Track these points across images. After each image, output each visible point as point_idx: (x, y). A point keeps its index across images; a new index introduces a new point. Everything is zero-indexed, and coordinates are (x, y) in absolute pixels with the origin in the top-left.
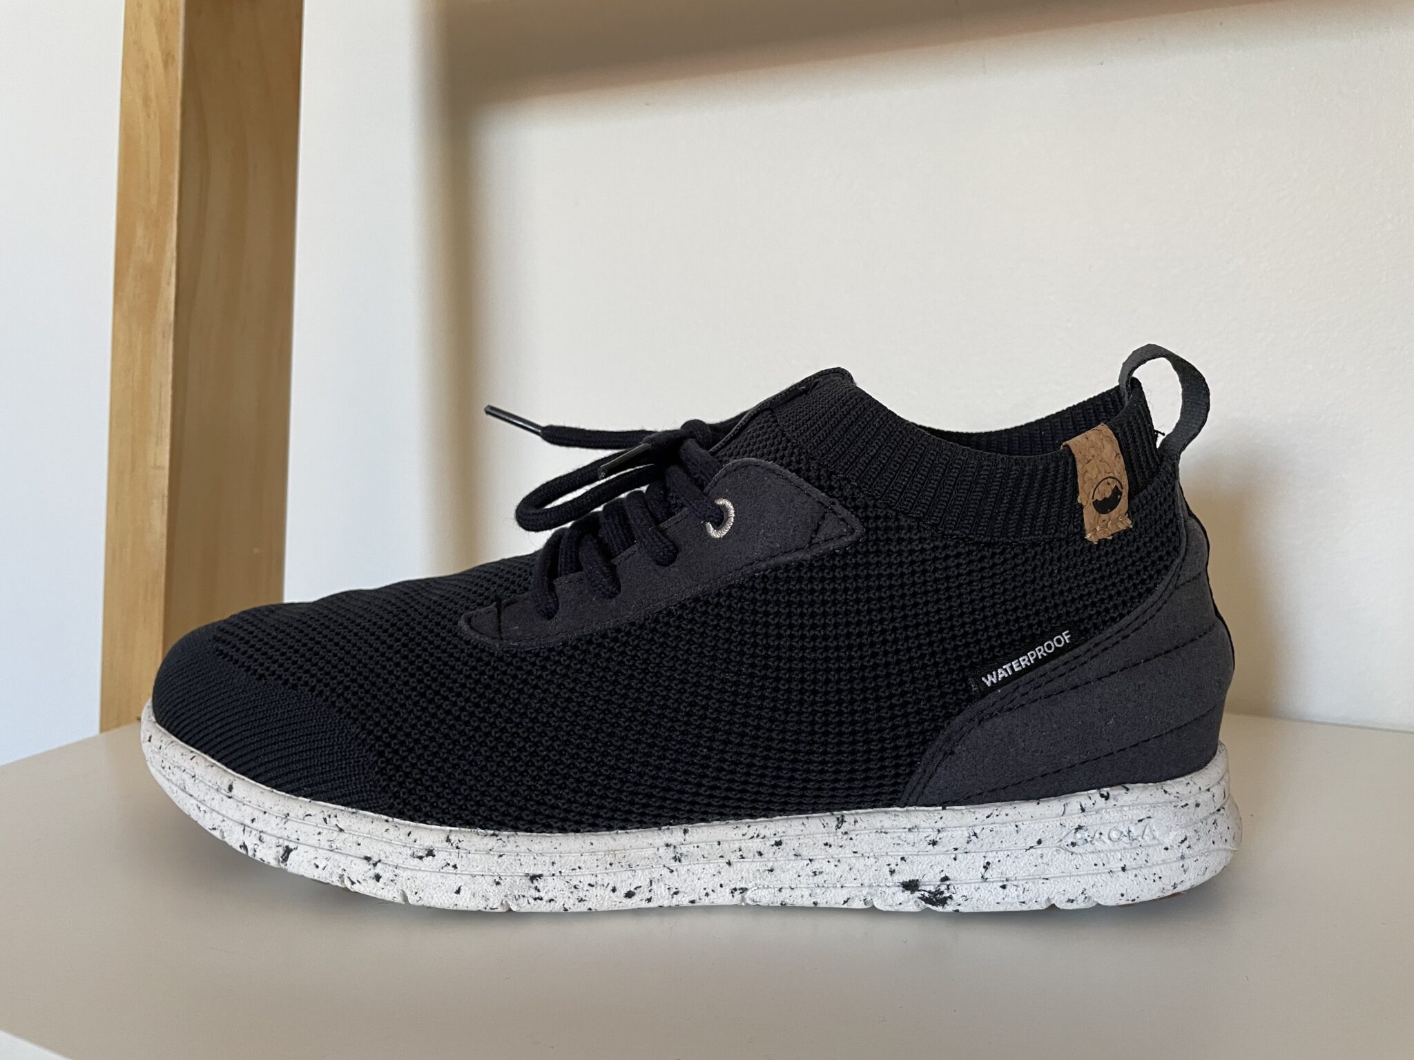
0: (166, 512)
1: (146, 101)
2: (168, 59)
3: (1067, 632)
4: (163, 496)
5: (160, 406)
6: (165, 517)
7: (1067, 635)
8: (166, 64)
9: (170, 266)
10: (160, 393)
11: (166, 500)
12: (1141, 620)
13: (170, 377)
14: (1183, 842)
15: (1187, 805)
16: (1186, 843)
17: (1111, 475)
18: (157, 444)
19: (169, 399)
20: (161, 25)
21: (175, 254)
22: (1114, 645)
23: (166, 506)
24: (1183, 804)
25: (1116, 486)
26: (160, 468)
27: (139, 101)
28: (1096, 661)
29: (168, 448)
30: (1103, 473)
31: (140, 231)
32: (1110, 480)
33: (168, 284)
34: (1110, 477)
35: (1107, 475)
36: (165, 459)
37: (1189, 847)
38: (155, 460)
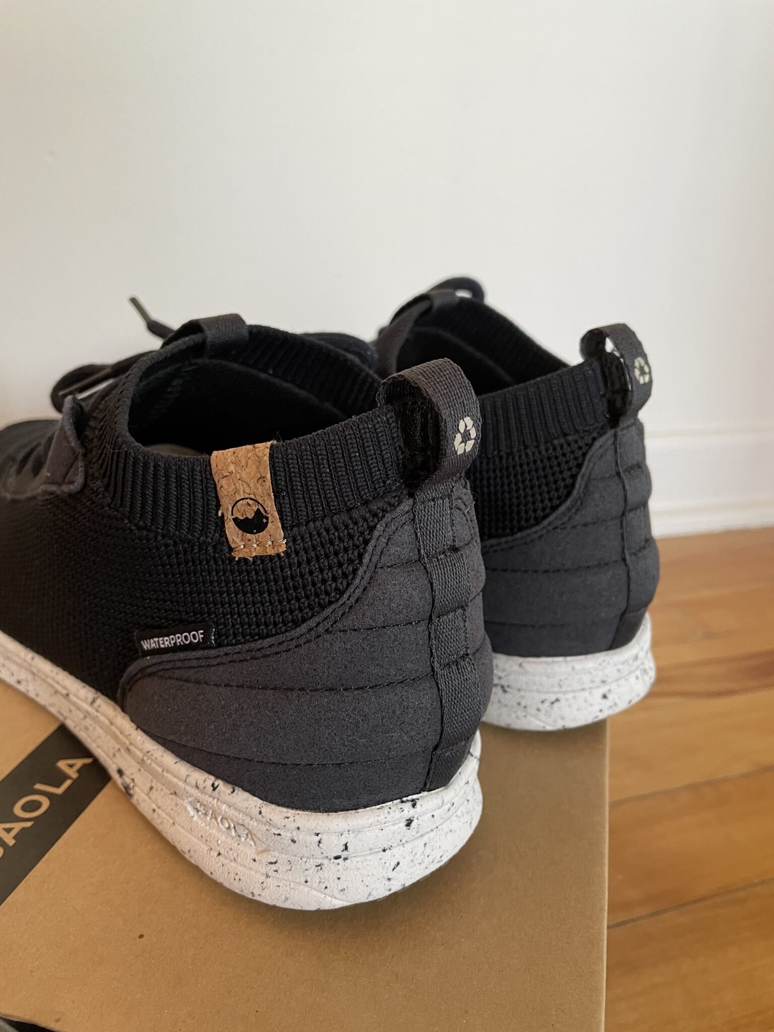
3: (202, 631)
7: (201, 634)
12: (274, 649)
14: (271, 863)
15: (279, 835)
16: (274, 867)
17: (252, 496)
22: (241, 661)
24: (277, 832)
25: (258, 509)
28: (221, 668)
30: (242, 492)
32: (251, 502)
34: (251, 499)
35: (247, 496)
37: (276, 871)
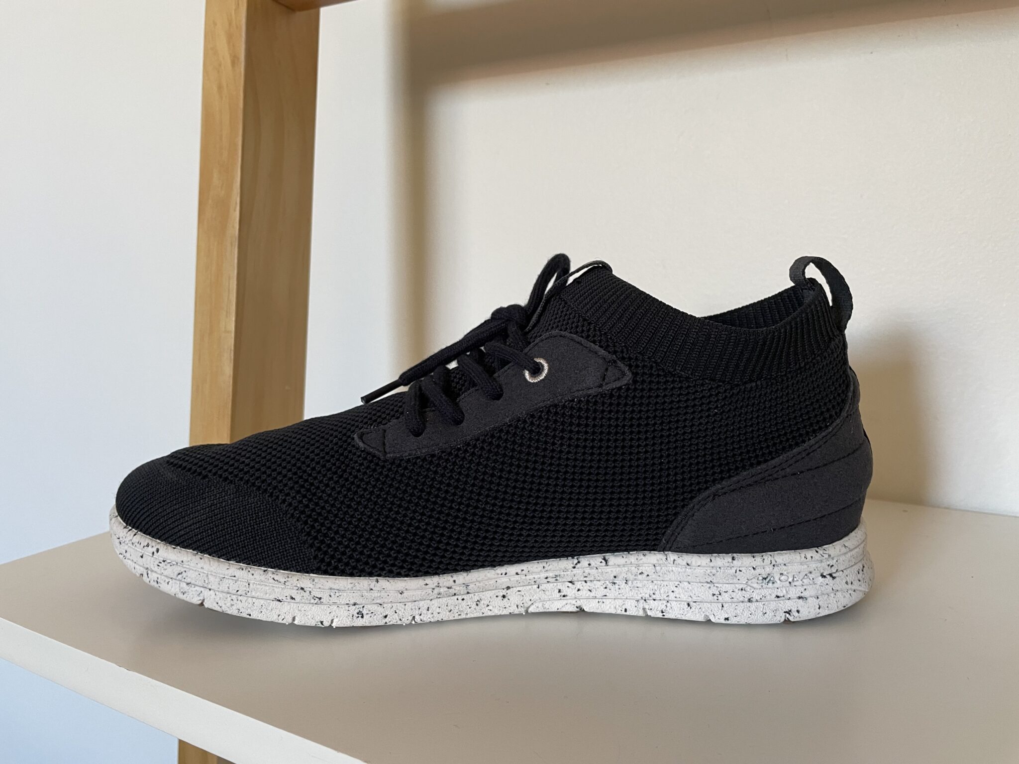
0: (232, 362)
1: (220, 87)
2: (234, 61)
4: (231, 350)
5: (229, 290)
6: (232, 365)
8: (233, 63)
9: (236, 198)
10: (229, 284)
11: (232, 353)
13: (236, 271)
18: (227, 317)
19: (235, 287)
20: (230, 37)
21: (239, 191)
23: (232, 357)
26: (229, 332)
27: (215, 89)
29: (234, 319)
31: (216, 175)
33: (235, 211)
36: (232, 327)
38: (225, 328)
